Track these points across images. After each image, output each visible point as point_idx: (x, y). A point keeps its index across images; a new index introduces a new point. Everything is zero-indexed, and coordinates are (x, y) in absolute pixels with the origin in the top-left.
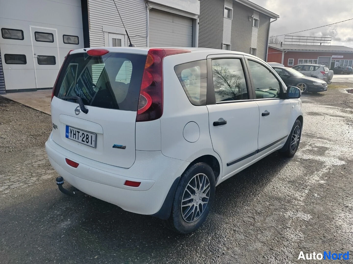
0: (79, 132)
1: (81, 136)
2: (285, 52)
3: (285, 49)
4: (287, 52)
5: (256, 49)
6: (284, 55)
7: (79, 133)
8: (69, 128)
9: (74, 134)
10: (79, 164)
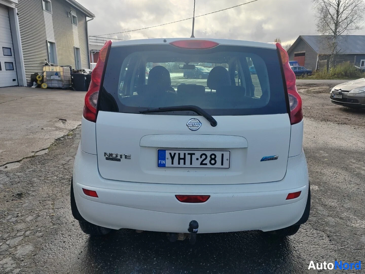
0: (191, 155)
1: (197, 159)
2: (94, 52)
3: (93, 50)
4: (95, 52)
5: (79, 48)
6: (93, 55)
7: (193, 156)
8: (167, 153)
9: (180, 159)
10: (209, 196)
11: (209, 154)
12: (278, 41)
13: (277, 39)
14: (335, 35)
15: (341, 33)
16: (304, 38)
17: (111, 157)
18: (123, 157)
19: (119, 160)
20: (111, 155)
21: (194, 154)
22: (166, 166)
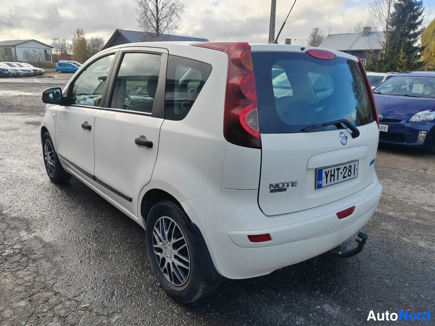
0: (338, 169)
8: (324, 171)
9: (331, 176)
10: (354, 207)
11: (347, 166)
12: (80, 32)
13: (78, 30)
14: (158, 33)
15: (162, 32)
16: (123, 33)
17: (277, 188)
18: (290, 184)
19: (285, 190)
20: (277, 185)
21: (339, 169)
22: (323, 187)
